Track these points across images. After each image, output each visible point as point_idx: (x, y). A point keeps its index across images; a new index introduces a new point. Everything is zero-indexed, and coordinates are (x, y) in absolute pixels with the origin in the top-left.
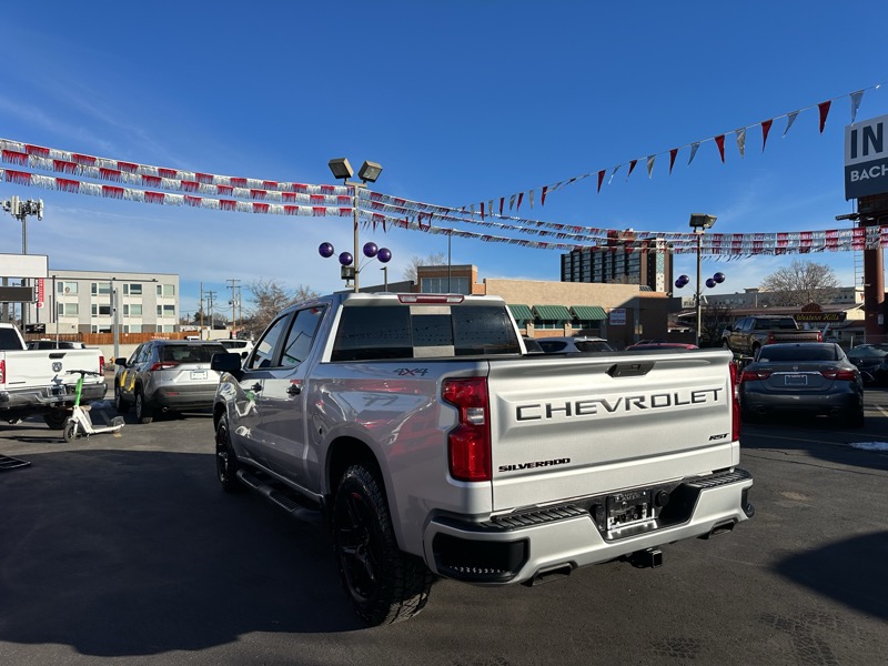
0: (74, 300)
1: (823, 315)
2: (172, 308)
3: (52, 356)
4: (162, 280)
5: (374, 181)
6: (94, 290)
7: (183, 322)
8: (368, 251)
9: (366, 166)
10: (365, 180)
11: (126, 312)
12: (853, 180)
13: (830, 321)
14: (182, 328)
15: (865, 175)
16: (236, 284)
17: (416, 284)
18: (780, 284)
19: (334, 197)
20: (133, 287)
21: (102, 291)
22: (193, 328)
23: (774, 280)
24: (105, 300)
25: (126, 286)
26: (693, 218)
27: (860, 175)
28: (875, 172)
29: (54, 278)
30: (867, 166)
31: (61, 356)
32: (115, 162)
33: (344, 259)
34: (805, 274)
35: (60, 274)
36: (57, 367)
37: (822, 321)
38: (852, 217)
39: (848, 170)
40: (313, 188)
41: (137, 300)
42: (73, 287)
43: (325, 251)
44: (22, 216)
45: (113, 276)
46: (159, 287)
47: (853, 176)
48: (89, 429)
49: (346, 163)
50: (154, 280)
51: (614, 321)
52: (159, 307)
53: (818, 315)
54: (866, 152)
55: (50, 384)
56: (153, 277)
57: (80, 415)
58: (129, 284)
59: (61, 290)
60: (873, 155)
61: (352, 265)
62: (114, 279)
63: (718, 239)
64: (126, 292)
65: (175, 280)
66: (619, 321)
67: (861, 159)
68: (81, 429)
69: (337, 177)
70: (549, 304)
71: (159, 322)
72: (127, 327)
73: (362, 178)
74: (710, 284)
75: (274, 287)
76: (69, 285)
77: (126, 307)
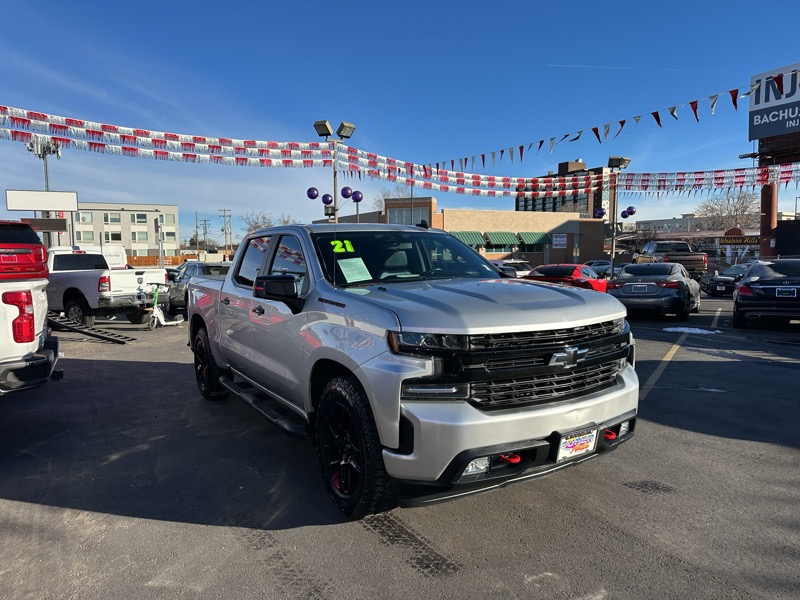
0: (90, 228)
1: (744, 238)
2: (172, 234)
3: (137, 273)
4: (164, 210)
5: (348, 137)
6: (106, 219)
7: (183, 247)
8: (345, 193)
9: (342, 126)
10: (342, 137)
11: (134, 238)
12: (755, 124)
13: (750, 244)
14: (182, 252)
15: (766, 119)
16: (227, 213)
17: (383, 213)
18: (713, 210)
19: (319, 152)
20: (139, 216)
21: (113, 220)
22: (190, 252)
23: (707, 207)
24: (116, 228)
25: (133, 216)
26: (611, 160)
27: (761, 119)
28: (774, 117)
30: (767, 111)
31: (142, 273)
32: (163, 134)
33: (326, 200)
34: (736, 200)
36: (140, 281)
37: (742, 244)
38: (753, 156)
39: (752, 114)
40: (304, 145)
41: (142, 228)
42: (88, 217)
43: (312, 194)
44: (43, 155)
45: (122, 206)
46: (161, 216)
47: (755, 120)
48: (163, 323)
49: (327, 124)
50: (157, 211)
51: (556, 245)
52: (163, 234)
53: (739, 239)
54: (767, 100)
55: (136, 292)
56: (156, 207)
57: (157, 313)
58: (136, 213)
59: (78, 220)
60: (773, 102)
61: (332, 204)
62: (123, 210)
63: (630, 177)
64: (133, 220)
65: (175, 210)
66: (560, 245)
67: (763, 105)
68: (158, 322)
69: (320, 135)
70: (498, 230)
71: (163, 247)
72: (135, 251)
73: (339, 135)
74: (624, 215)
75: (264, 218)
76: (85, 215)
77: (134, 234)
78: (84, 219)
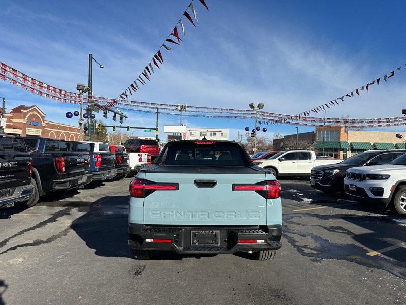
0: (195, 138)
6: (201, 135)
9: (259, 104)
10: (260, 108)
17: (315, 132)
20: (214, 133)
26: (404, 110)
29: (189, 130)
35: (191, 129)
42: (195, 134)
43: (247, 129)
45: (207, 129)
46: (222, 133)
59: (191, 135)
64: (211, 135)
65: (227, 131)
73: (258, 108)
78: (193, 134)
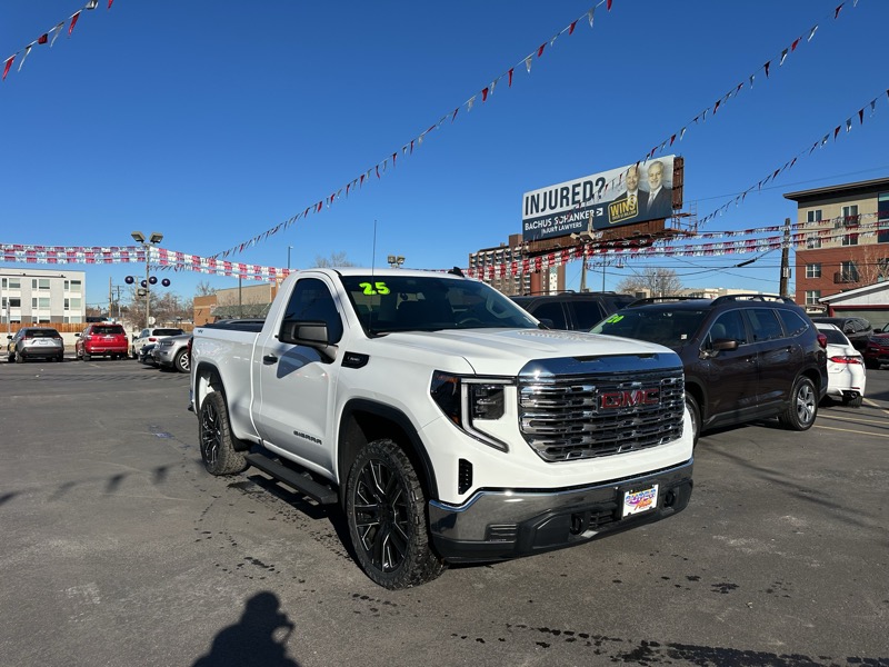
2: (78, 301)
4: (70, 276)
5: (159, 242)
6: (4, 286)
9: (154, 236)
11: (35, 305)
12: (526, 229)
15: (531, 227)
21: (12, 286)
24: (15, 294)
25: (34, 282)
28: (535, 225)
30: (532, 221)
39: (524, 222)
41: (45, 294)
45: (23, 272)
50: (62, 277)
52: (66, 300)
54: (532, 212)
56: (61, 273)
58: (38, 279)
62: (24, 275)
64: (34, 286)
65: (81, 276)
67: (530, 216)
71: (66, 314)
72: (35, 319)
77: (35, 300)
